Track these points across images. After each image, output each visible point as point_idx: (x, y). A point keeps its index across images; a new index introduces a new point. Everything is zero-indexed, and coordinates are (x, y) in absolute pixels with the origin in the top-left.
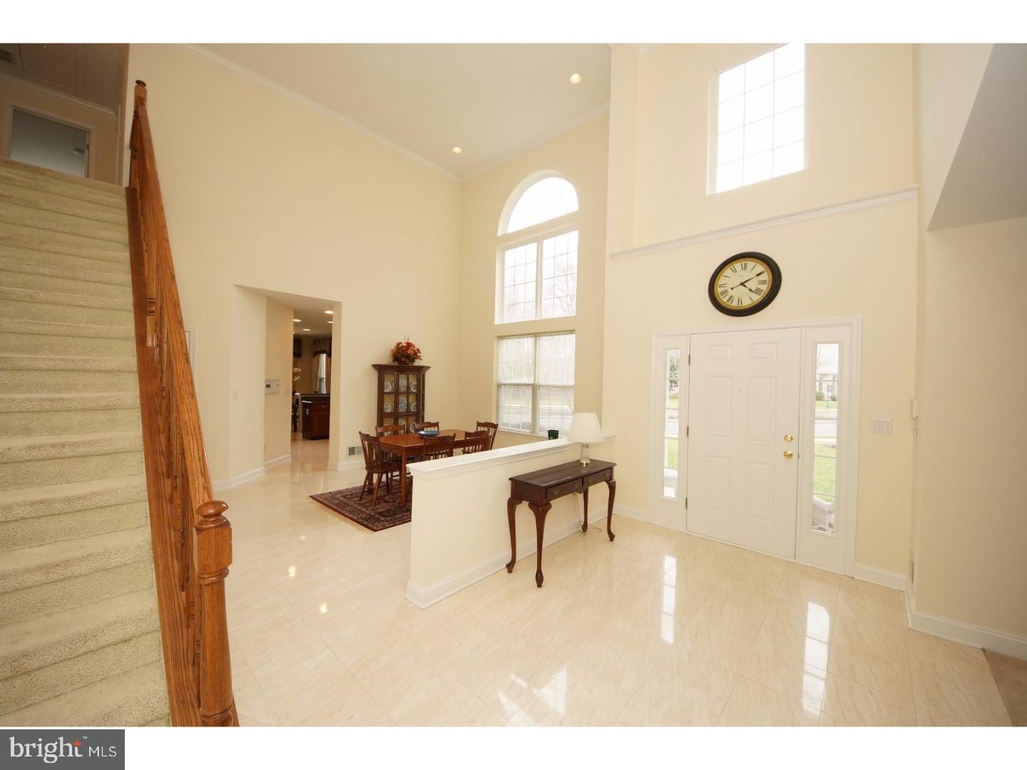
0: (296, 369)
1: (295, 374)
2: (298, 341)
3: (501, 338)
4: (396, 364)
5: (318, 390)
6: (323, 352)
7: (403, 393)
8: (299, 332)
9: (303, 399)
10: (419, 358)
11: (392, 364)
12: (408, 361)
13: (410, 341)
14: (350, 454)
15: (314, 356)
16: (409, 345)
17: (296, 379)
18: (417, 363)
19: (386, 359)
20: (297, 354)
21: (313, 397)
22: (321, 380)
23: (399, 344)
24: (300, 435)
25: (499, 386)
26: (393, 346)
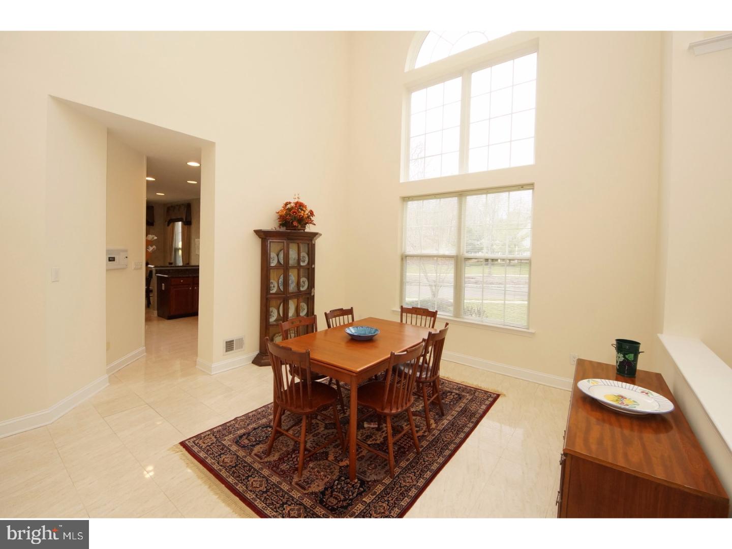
0: (150, 237)
1: (149, 243)
2: (151, 208)
3: (406, 199)
4: (283, 229)
5: (172, 261)
6: (178, 220)
7: (293, 267)
8: (152, 198)
9: (157, 272)
10: (311, 222)
11: (278, 229)
12: (299, 226)
13: (301, 201)
14: (226, 351)
15: (168, 225)
16: (300, 206)
17: (151, 249)
18: (310, 229)
19: (270, 223)
20: (150, 223)
21: (169, 270)
22: (177, 250)
23: (286, 204)
24: (155, 313)
25: (404, 258)
26: (279, 207)
